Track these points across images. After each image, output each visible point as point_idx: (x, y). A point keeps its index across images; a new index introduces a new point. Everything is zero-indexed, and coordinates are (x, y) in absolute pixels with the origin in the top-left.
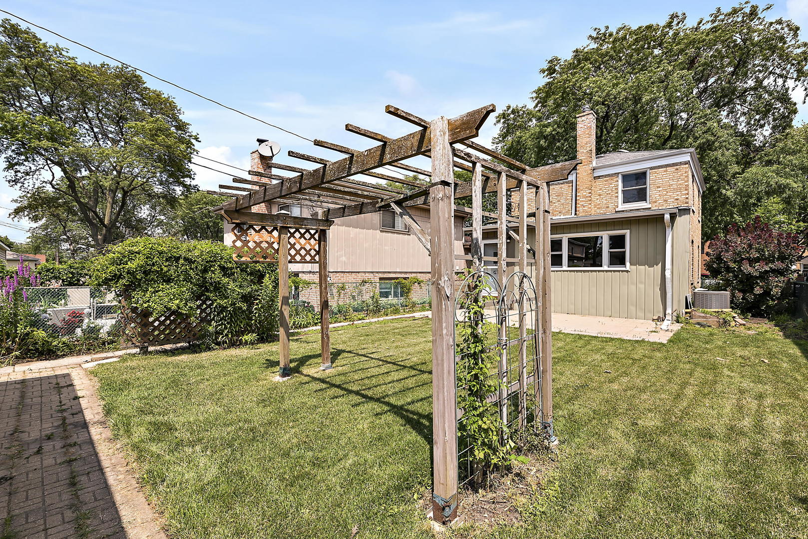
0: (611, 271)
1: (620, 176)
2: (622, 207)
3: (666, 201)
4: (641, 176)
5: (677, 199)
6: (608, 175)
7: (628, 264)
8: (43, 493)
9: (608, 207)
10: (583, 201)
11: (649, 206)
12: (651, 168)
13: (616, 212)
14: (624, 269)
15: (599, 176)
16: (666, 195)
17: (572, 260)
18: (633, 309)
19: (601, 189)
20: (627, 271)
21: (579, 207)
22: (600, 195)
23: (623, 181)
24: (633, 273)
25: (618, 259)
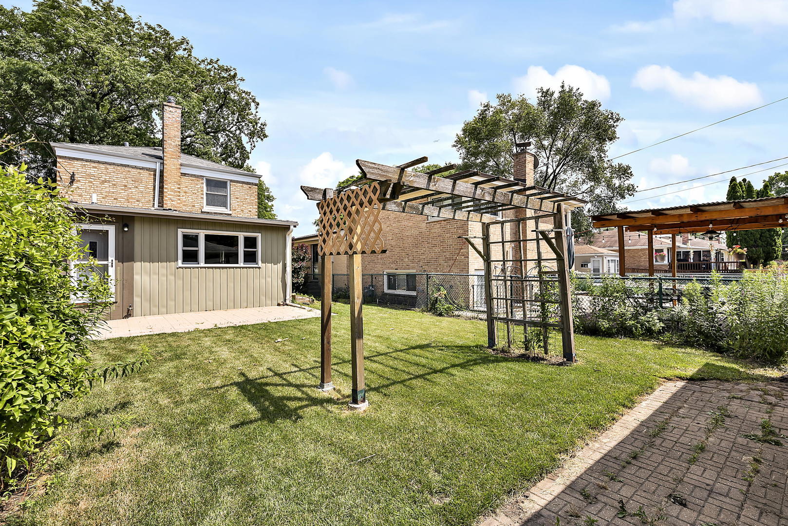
0: (246, 268)
1: (205, 179)
2: (207, 209)
3: (242, 210)
4: (222, 184)
5: (250, 211)
6: (194, 176)
7: (260, 262)
8: (658, 466)
9: (194, 206)
10: (171, 195)
11: (230, 212)
12: (231, 181)
13: (202, 212)
14: (256, 266)
15: (185, 174)
16: (242, 206)
17: (211, 257)
18: (263, 298)
19: (186, 187)
20: (259, 268)
21: (166, 200)
22: (185, 192)
23: (207, 185)
24: (263, 269)
25: (250, 257)
